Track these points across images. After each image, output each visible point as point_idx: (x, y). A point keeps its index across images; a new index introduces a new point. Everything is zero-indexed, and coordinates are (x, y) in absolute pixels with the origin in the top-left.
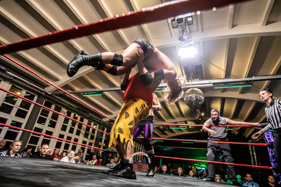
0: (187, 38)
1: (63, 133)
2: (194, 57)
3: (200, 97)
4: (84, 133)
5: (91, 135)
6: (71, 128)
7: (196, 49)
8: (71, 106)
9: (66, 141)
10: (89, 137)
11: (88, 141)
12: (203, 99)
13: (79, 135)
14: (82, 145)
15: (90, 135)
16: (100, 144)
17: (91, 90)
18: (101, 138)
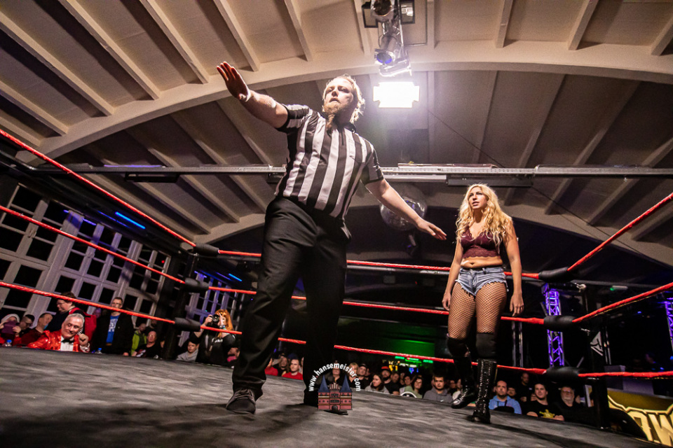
0: (399, 57)
1: (70, 273)
2: (411, 106)
4: (130, 276)
5: (150, 281)
6: (93, 261)
7: (418, 87)
10: (144, 286)
11: (140, 296)
12: (423, 210)
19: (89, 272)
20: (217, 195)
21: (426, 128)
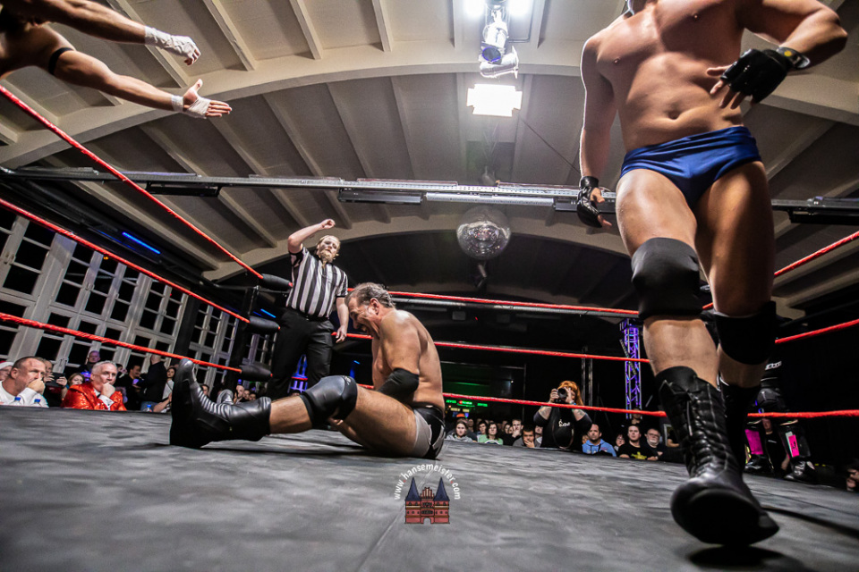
1: (62, 310)
3: (501, 232)
4: (141, 312)
5: (165, 318)
6: (92, 294)
8: (95, 224)
9: (78, 338)
10: (158, 324)
11: (154, 336)
12: (507, 237)
13: (122, 318)
14: (134, 350)
15: (162, 318)
16: (192, 346)
17: (171, 177)
18: (196, 329)
19: (87, 309)
20: (252, 214)
21: (513, 141)
